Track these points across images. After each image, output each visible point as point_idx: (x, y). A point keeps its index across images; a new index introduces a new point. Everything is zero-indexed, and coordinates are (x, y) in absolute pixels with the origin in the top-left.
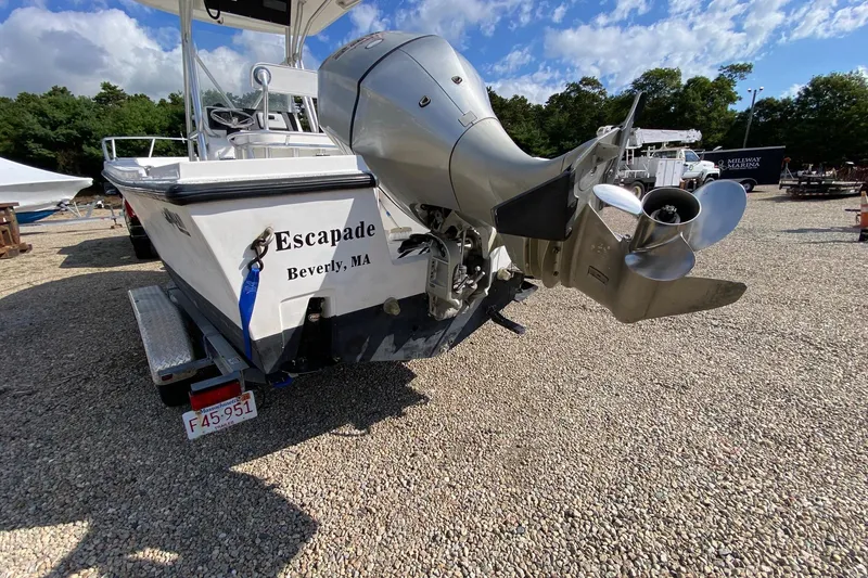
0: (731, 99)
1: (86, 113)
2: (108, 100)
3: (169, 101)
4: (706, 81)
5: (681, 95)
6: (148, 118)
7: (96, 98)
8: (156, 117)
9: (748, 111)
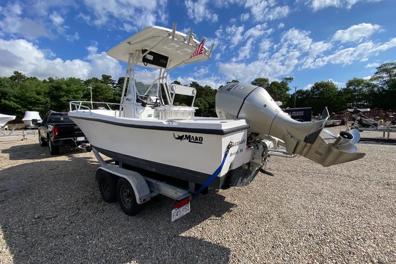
0: (288, 89)
1: (6, 85)
2: (16, 79)
3: (48, 80)
4: (278, 83)
5: (270, 88)
6: (39, 88)
7: (10, 78)
8: (42, 88)
9: (294, 94)
